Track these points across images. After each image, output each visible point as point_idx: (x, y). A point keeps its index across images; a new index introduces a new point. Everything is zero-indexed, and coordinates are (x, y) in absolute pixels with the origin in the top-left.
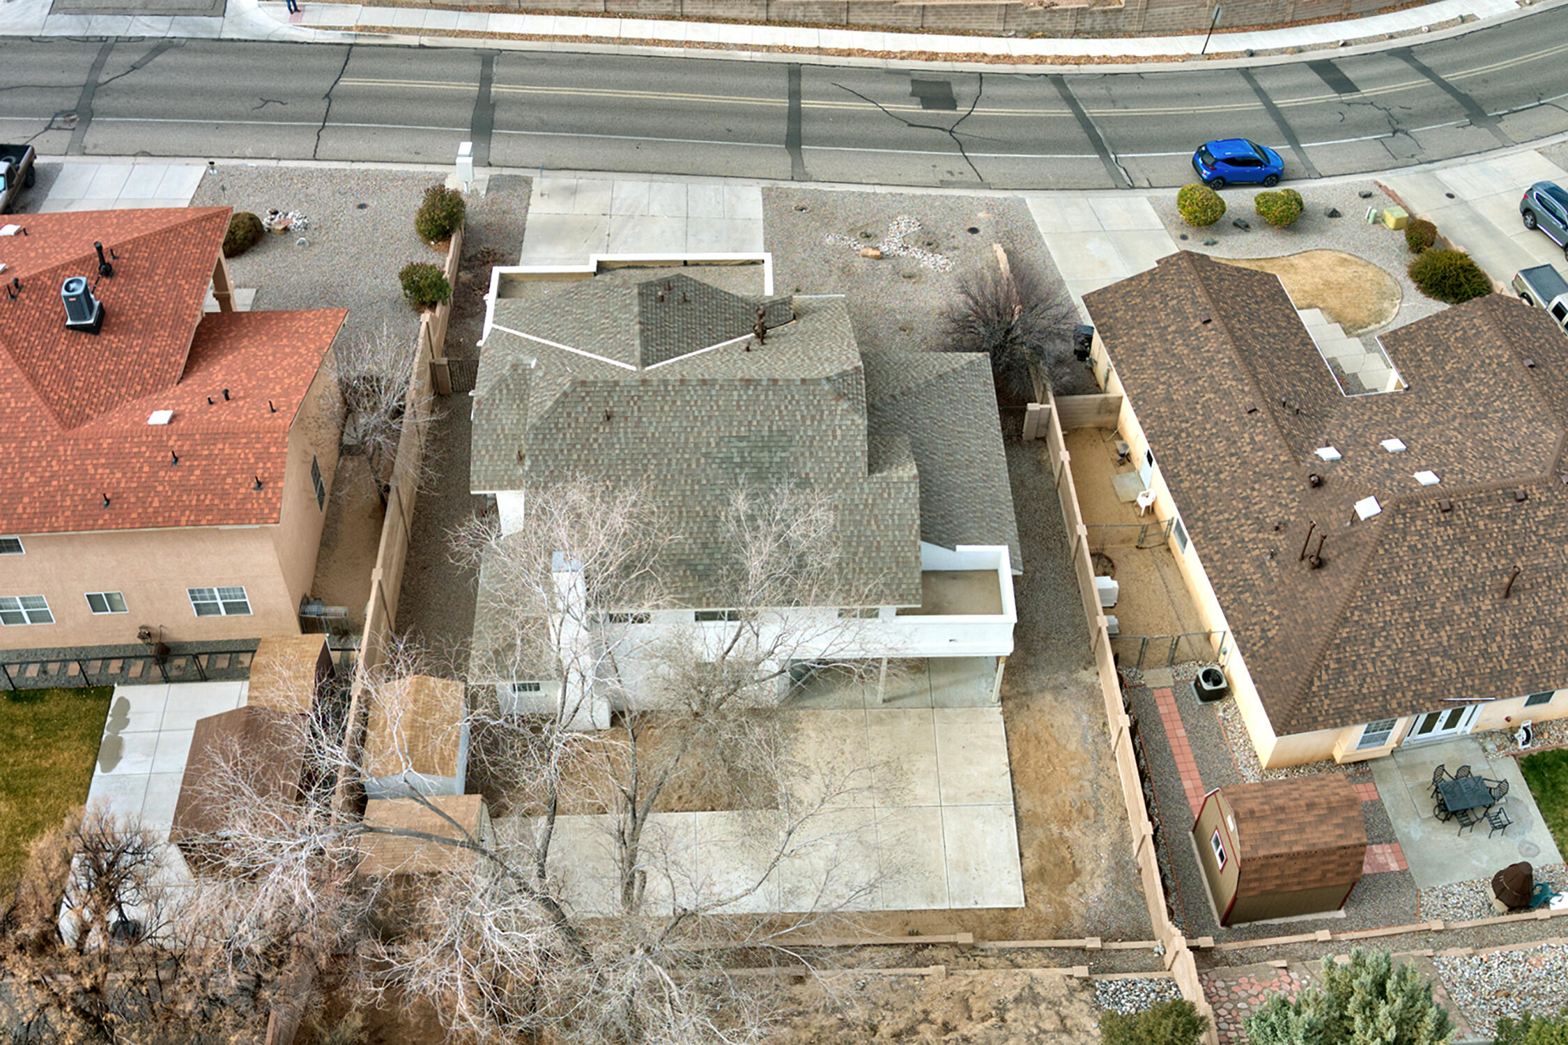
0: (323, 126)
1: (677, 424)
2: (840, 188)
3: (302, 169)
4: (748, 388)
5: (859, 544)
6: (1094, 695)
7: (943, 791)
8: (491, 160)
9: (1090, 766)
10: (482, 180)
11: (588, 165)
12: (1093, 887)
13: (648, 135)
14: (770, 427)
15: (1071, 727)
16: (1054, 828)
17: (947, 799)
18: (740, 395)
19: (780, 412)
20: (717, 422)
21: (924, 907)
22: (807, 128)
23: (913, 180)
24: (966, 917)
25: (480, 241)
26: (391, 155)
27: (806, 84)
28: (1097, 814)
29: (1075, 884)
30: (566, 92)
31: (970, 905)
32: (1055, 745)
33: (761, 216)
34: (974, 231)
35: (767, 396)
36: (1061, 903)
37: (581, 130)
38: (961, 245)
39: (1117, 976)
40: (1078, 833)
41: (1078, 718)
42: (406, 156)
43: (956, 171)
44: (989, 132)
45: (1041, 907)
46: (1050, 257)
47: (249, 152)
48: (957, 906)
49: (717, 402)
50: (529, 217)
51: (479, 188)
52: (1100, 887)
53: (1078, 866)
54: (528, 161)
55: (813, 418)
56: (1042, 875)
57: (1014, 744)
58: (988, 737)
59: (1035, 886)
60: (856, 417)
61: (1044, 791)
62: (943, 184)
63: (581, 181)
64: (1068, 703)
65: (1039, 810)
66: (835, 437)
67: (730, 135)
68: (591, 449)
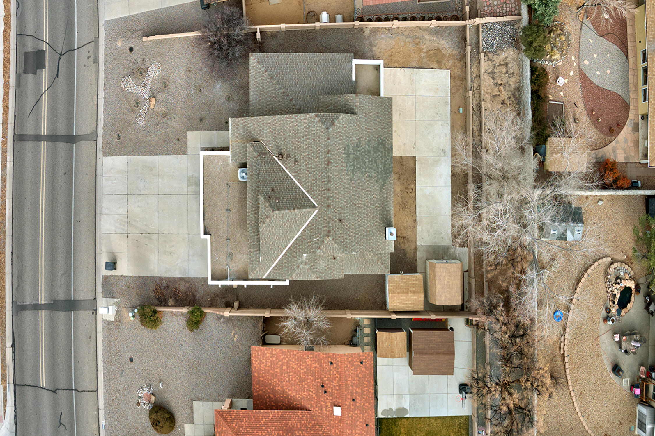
0: (75, 390)
1: (342, 192)
2: (101, 115)
3: (105, 396)
4: (331, 162)
5: (376, 121)
6: (375, 31)
7: (410, 94)
8: (92, 298)
9: (401, 37)
10: (107, 301)
11: (92, 247)
12: (443, 44)
13: (70, 217)
14: (343, 154)
15: (386, 42)
16: (423, 55)
17: (413, 93)
18: (334, 166)
19: (339, 149)
20: (342, 176)
21: (450, 106)
22: (62, 131)
23: (94, 77)
24: (453, 92)
25: (149, 298)
26: (92, 350)
27: (30, 130)
28: (418, 38)
29: (442, 51)
30: (42, 263)
31: (449, 89)
32: (393, 50)
33: (125, 157)
34: (131, 49)
35: (334, 155)
36: (449, 57)
37: (69, 252)
38: (142, 57)
39: (481, 42)
40: (425, 46)
41: (383, 38)
42: (93, 343)
43: (87, 54)
44: (61, 35)
45: (450, 64)
46: (145, 13)
47: (95, 426)
48: (449, 94)
49: (336, 176)
50: (130, 274)
51: (112, 302)
52: (443, 42)
53: (436, 48)
54: (91, 278)
55: (340, 136)
56: (439, 62)
57: (393, 65)
58: (390, 75)
59: (443, 65)
60: (340, 118)
61: (410, 56)
62: (96, 61)
63: (104, 250)
64: (377, 41)
65: (416, 59)
66: (346, 127)
67: (68, 173)
68: (349, 228)
